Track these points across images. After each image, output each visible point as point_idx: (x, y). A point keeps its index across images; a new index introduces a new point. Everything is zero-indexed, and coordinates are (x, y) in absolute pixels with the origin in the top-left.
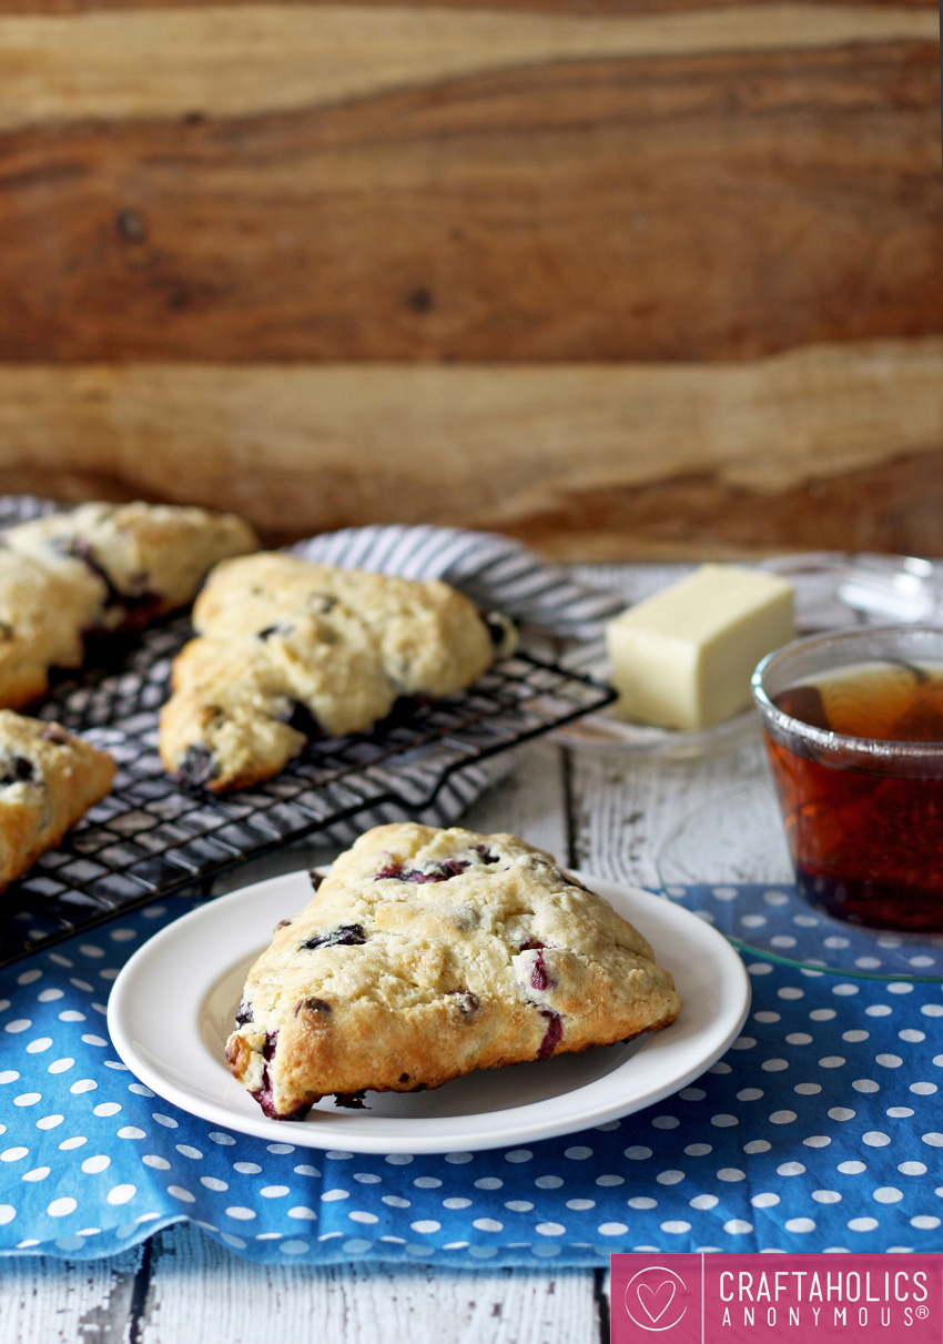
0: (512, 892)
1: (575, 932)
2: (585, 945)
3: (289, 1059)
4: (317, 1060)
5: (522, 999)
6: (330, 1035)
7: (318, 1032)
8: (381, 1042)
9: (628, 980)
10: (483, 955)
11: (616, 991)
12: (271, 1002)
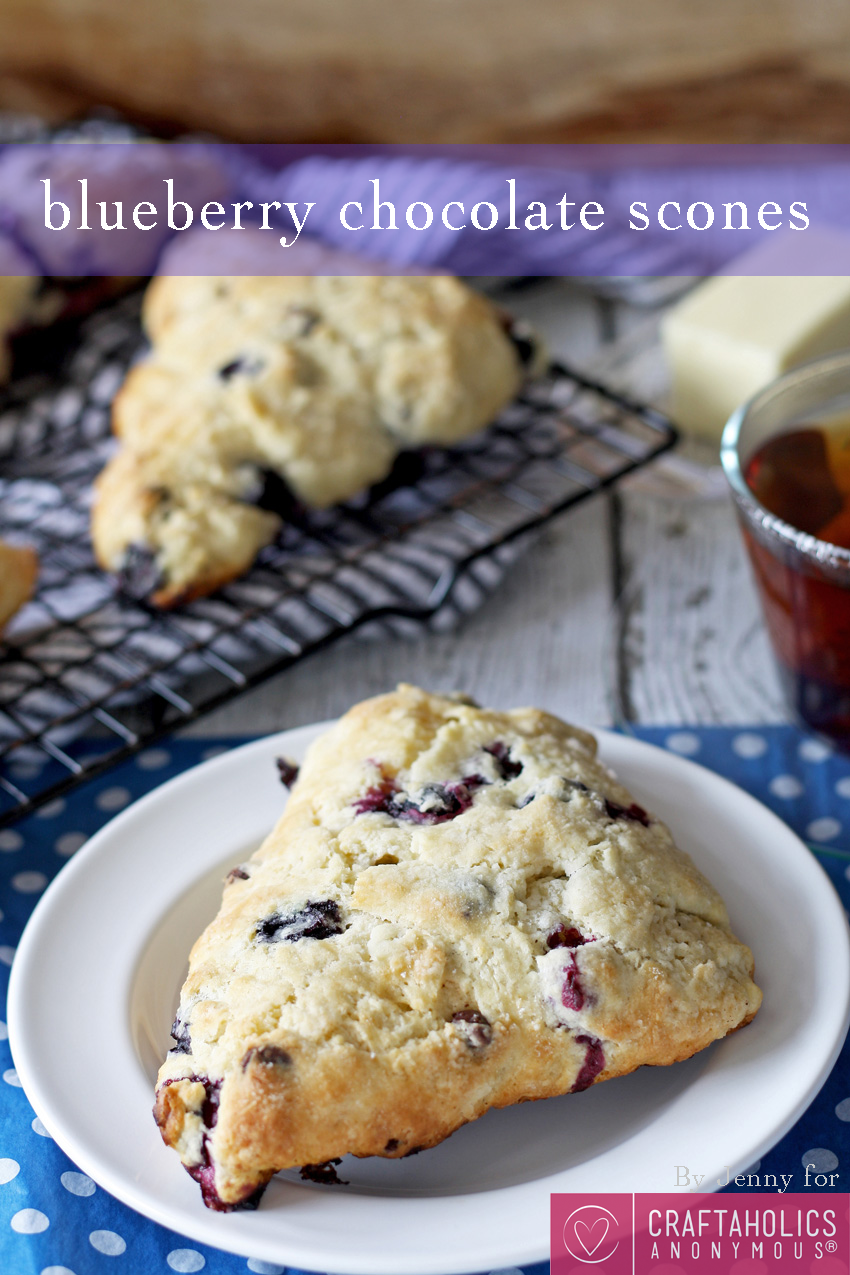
0: (537, 846)
1: (622, 912)
2: (635, 932)
3: (235, 1135)
4: (272, 1139)
5: (551, 1021)
6: (289, 1100)
7: (273, 1097)
8: (360, 1105)
9: (692, 982)
10: (498, 955)
11: (677, 1003)
12: (214, 1032)
